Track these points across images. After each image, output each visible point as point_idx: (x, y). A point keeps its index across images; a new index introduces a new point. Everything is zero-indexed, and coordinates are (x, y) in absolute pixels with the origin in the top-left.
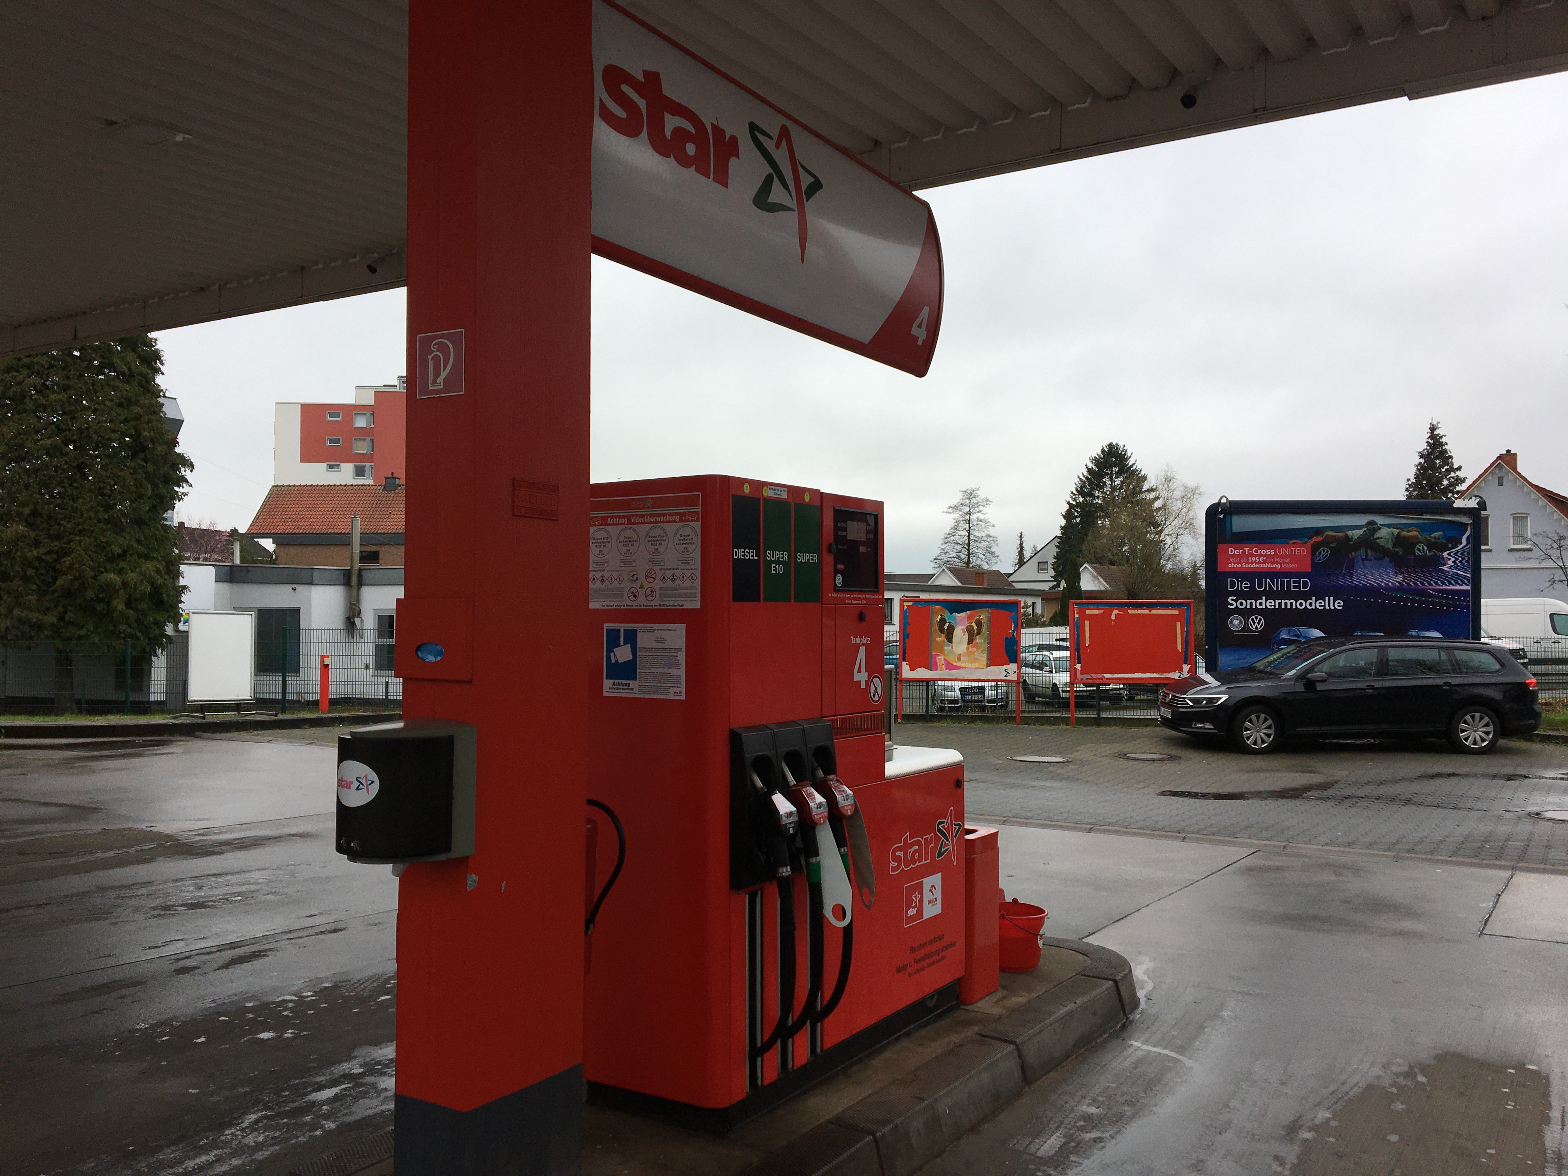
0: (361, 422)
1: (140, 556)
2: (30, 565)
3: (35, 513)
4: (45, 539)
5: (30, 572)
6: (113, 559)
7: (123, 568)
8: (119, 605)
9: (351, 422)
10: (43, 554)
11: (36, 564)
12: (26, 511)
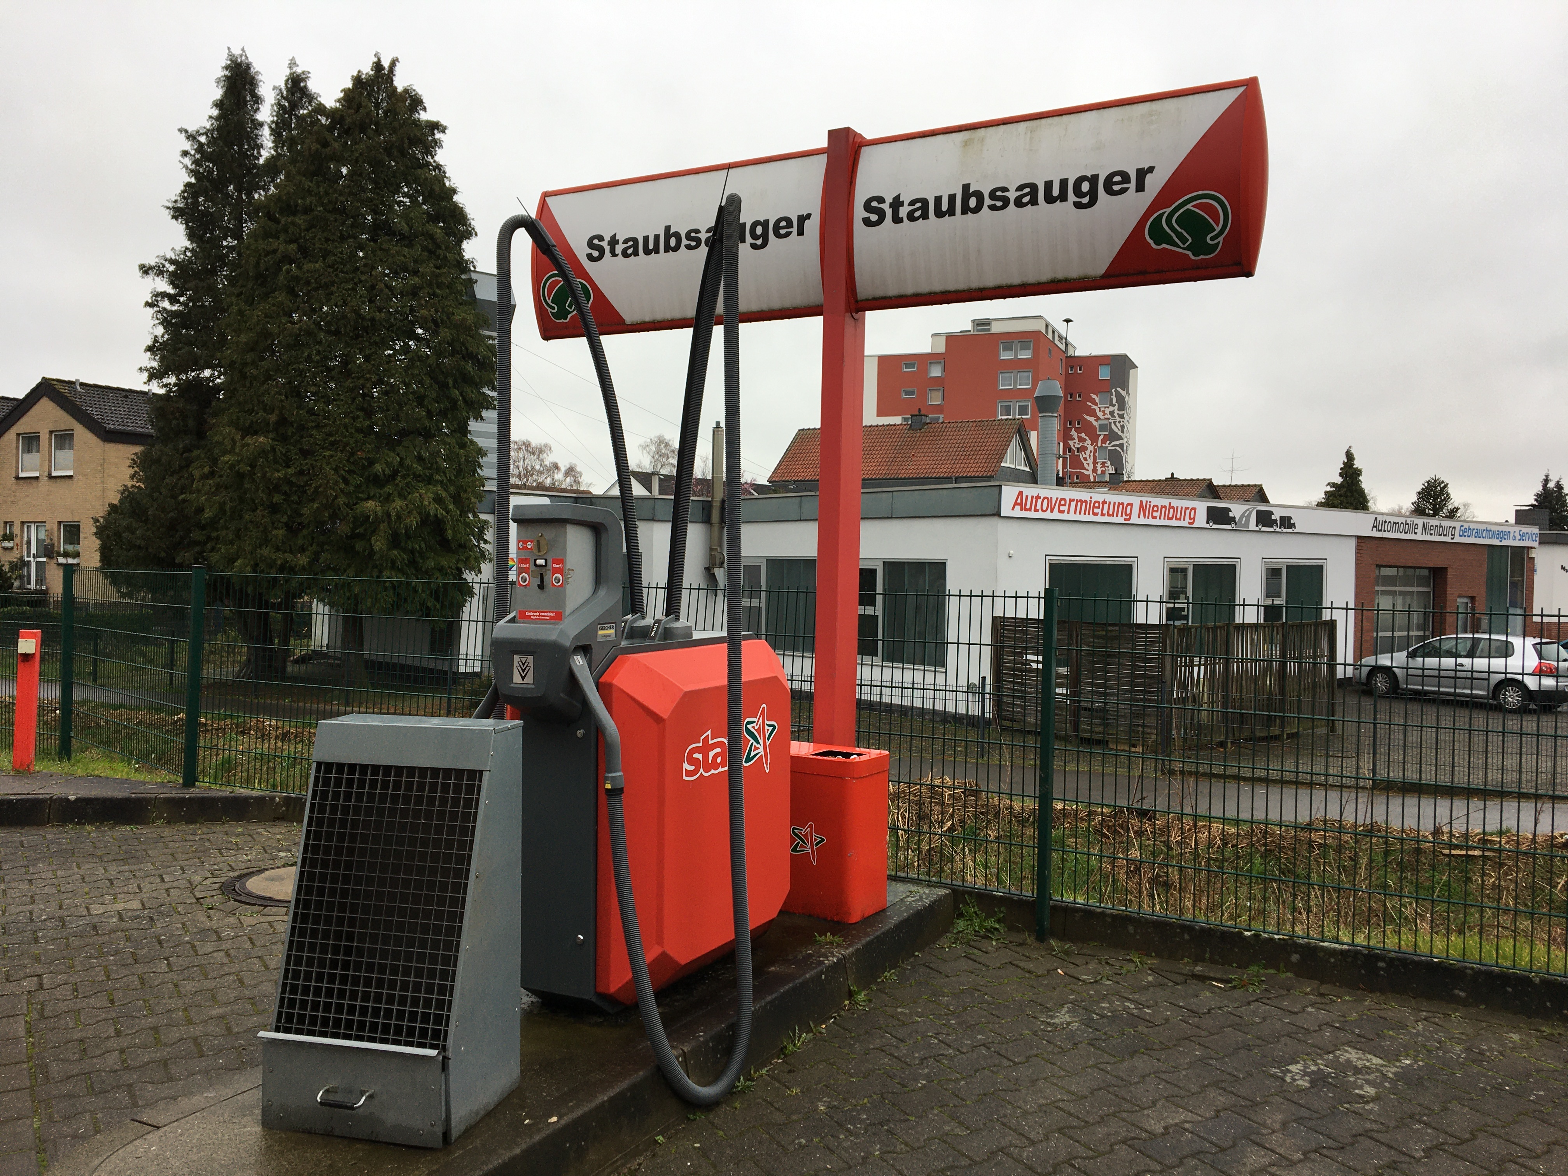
0: (936, 372)
1: (417, 477)
2: (277, 488)
3: (283, 421)
4: (296, 454)
5: (277, 498)
6: (377, 481)
7: (389, 495)
8: (379, 544)
9: (926, 372)
10: (292, 475)
11: (286, 488)
12: (273, 418)
